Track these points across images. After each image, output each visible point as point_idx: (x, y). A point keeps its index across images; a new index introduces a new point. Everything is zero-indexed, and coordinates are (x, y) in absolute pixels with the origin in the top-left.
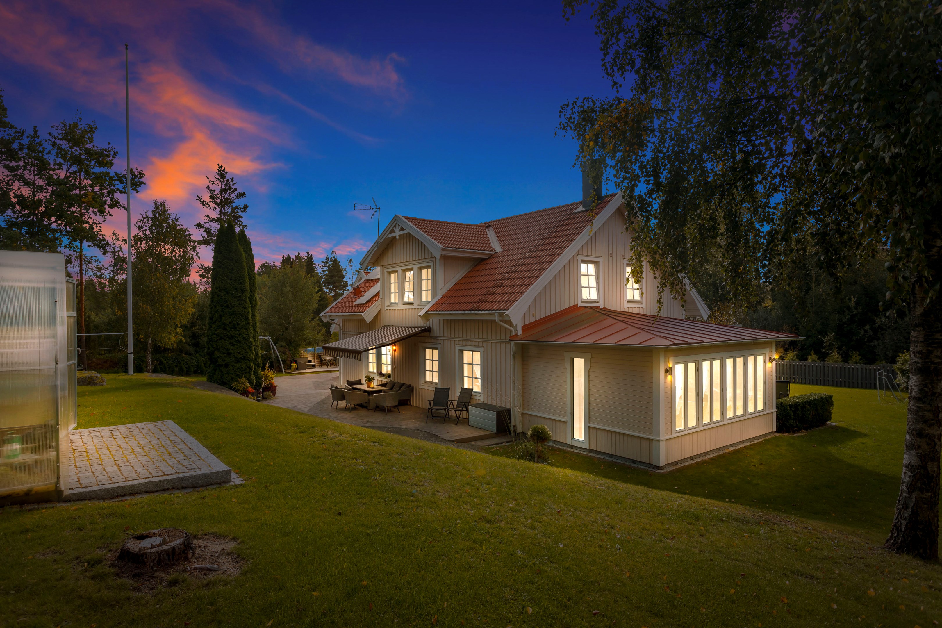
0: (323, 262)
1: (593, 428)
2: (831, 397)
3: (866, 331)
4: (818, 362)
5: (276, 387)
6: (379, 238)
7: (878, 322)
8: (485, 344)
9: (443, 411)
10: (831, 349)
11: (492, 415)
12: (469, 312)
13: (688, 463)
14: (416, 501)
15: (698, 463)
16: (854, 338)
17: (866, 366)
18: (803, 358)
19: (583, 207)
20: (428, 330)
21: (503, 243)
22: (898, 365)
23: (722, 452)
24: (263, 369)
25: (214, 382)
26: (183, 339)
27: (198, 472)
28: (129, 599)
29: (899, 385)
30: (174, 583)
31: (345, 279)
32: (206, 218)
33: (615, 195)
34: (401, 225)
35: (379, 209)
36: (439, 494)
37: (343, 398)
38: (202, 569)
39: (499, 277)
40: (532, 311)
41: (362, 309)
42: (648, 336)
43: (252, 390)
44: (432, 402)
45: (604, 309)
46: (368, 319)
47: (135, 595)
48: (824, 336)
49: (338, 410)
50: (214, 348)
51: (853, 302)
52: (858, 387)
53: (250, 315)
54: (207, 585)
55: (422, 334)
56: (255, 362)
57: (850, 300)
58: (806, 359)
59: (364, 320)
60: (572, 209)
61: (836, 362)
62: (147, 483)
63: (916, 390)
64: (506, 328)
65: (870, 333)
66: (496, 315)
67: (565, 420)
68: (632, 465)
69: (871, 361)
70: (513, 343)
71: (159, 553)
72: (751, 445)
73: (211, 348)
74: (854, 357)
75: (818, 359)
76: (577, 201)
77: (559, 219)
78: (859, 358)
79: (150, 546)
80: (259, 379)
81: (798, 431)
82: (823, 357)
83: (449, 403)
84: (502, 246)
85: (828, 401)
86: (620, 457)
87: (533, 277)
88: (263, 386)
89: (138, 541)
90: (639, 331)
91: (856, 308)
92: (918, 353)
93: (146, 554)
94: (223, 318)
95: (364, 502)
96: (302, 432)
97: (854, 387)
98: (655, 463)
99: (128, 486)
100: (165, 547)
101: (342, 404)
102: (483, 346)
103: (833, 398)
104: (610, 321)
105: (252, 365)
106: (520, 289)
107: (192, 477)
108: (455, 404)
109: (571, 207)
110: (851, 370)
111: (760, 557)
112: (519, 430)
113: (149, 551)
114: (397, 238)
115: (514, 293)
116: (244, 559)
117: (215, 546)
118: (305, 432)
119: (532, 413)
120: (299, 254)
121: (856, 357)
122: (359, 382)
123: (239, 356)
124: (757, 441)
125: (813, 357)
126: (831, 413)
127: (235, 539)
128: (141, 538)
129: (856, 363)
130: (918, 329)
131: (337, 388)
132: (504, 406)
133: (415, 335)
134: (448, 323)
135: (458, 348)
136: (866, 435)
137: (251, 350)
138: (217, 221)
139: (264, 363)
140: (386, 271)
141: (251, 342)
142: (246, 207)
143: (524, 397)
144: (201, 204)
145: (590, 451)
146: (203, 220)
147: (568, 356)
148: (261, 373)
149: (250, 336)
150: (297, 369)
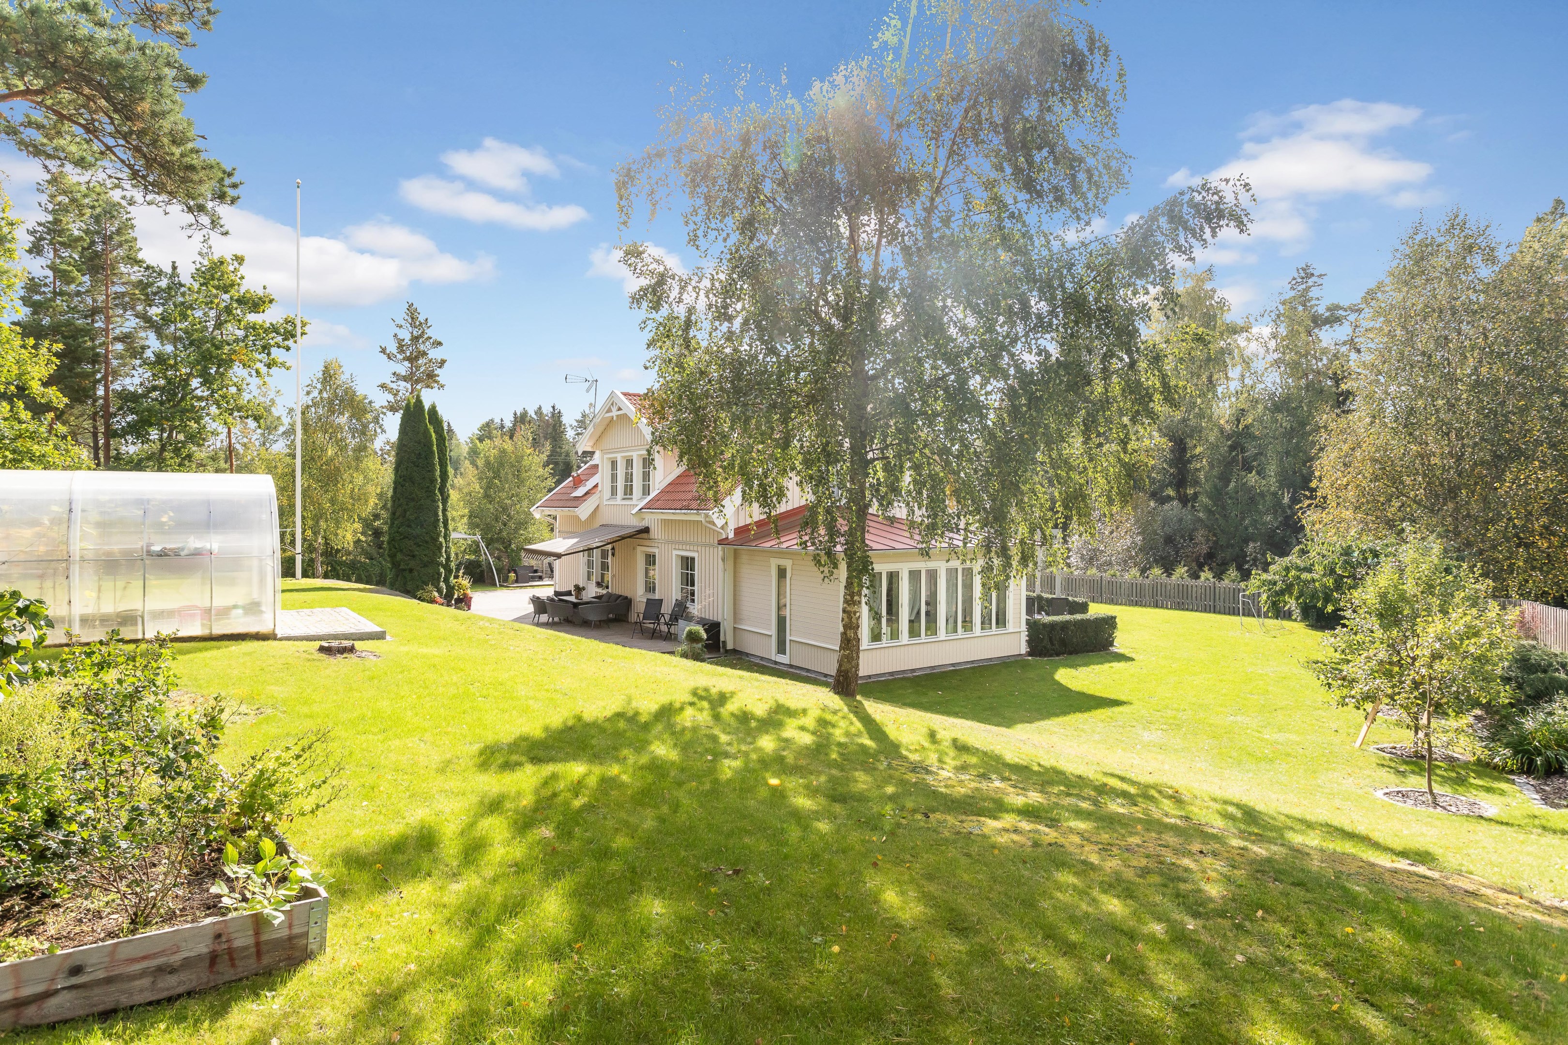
1: (793, 641)
2: (1115, 618)
5: (472, 600)
8: (699, 549)
9: (652, 626)
11: (704, 629)
12: (679, 511)
15: (895, 679)
20: (646, 530)
23: (935, 671)
24: (456, 577)
25: (396, 590)
26: (363, 538)
32: (392, 376)
34: (617, 403)
37: (546, 611)
41: (578, 503)
43: (441, 599)
44: (643, 615)
46: (585, 515)
49: (538, 625)
50: (395, 549)
53: (441, 510)
55: (638, 536)
56: (446, 567)
59: (577, 517)
61: (1180, 577)
64: (715, 531)
66: (703, 515)
67: (769, 633)
68: (823, 679)
70: (720, 547)
72: (980, 666)
73: (393, 550)
80: (450, 588)
81: (1057, 655)
83: (661, 616)
85: (1106, 623)
88: (455, 596)
94: (408, 513)
101: (544, 618)
102: (697, 551)
105: (442, 570)
108: (667, 617)
112: (730, 646)
114: (616, 417)
123: (426, 559)
124: (992, 663)
126: (1112, 638)
131: (538, 598)
132: (713, 618)
133: (631, 536)
134: (665, 522)
135: (675, 552)
136: (1133, 660)
137: (440, 552)
138: (405, 379)
139: (458, 570)
140: (606, 456)
141: (441, 543)
142: (443, 362)
143: (735, 609)
144: (385, 357)
145: (791, 666)
146: (387, 379)
147: (774, 563)
148: (452, 581)
149: (439, 535)
150: (517, 581)
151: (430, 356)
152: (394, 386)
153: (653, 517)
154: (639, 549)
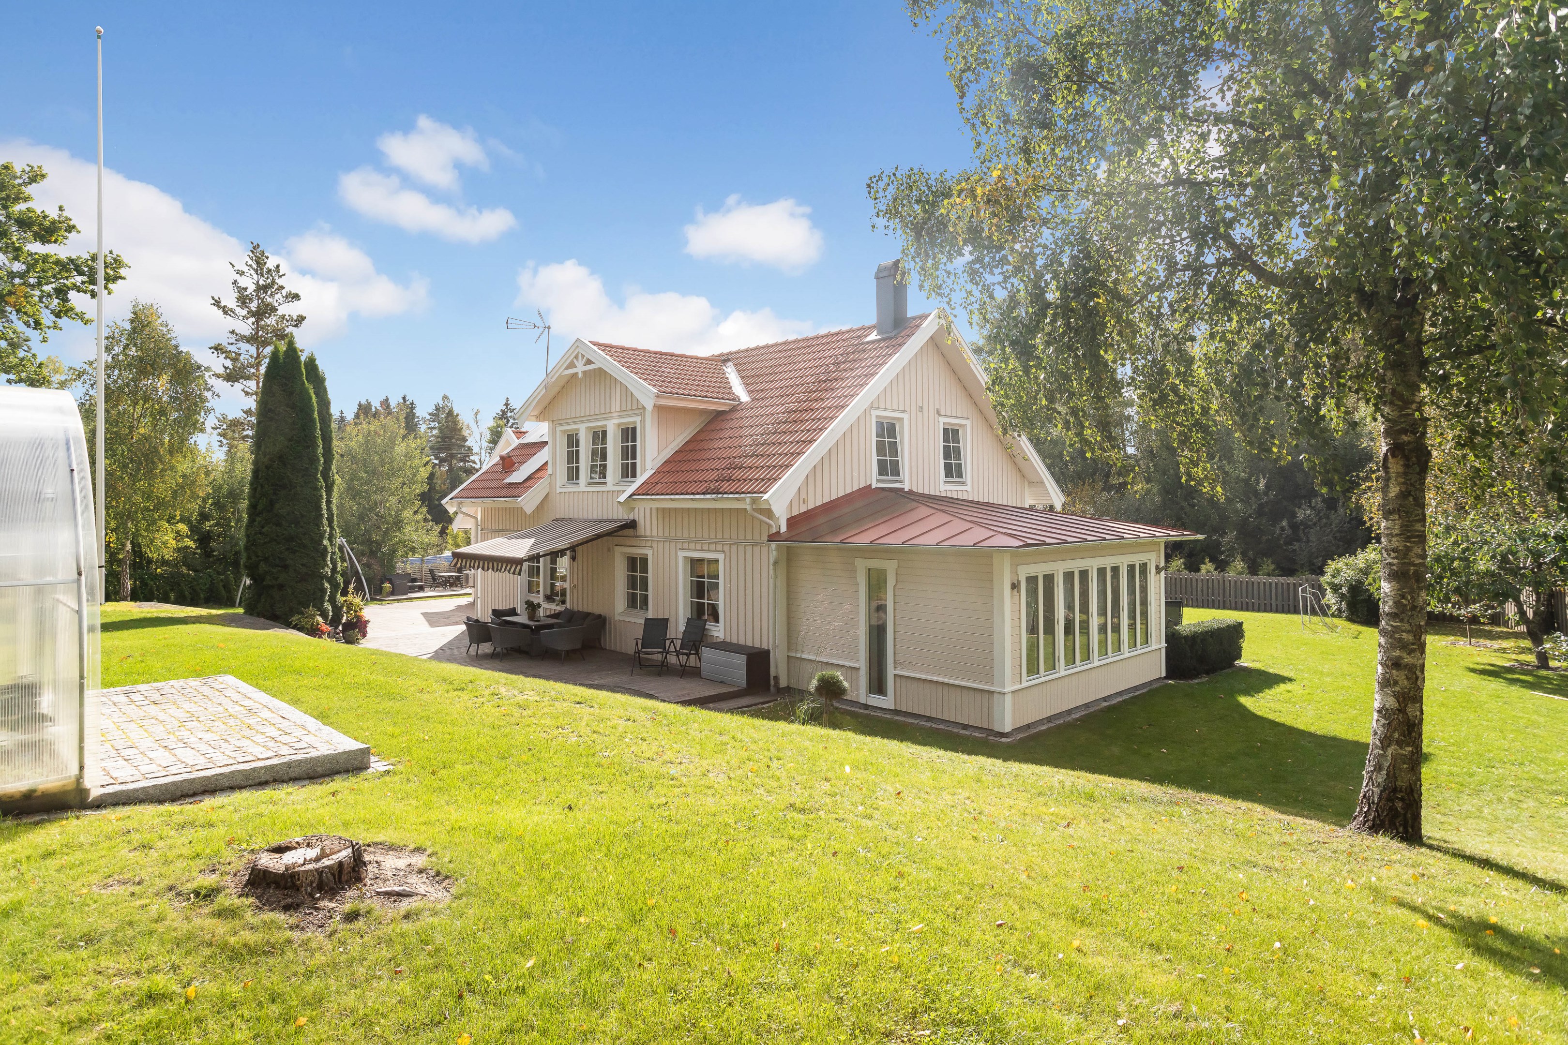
0: (430, 414)
1: (901, 676)
2: (1241, 624)
3: (1283, 529)
4: (1215, 573)
5: (367, 622)
6: (547, 375)
7: (1300, 515)
8: (726, 548)
9: (658, 656)
10: (1233, 556)
11: (741, 661)
12: (702, 496)
13: (1044, 728)
14: (680, 786)
15: (1059, 727)
16: (1264, 538)
17: (1282, 580)
18: (1193, 566)
19: (878, 334)
20: (632, 525)
21: (751, 388)
22: (1326, 579)
23: (1091, 710)
24: (345, 593)
25: (258, 615)
26: (192, 544)
27: (314, 754)
28: (289, 942)
29: (1329, 607)
30: (352, 917)
31: (467, 444)
32: (230, 335)
33: (927, 316)
34: (587, 356)
35: (549, 328)
36: (710, 775)
37: (487, 639)
38: (389, 894)
39: (749, 441)
40: (803, 495)
41: (516, 491)
42: (985, 533)
43: (326, 628)
44: (640, 642)
45: (911, 492)
46: (529, 509)
47: (296, 935)
48: (1222, 536)
50: (258, 556)
51: (1262, 484)
52: (1271, 611)
53: (324, 501)
54: (407, 916)
55: (620, 533)
56: (332, 580)
57: (1258, 481)
58: (1198, 570)
59: (521, 510)
60: (860, 337)
61: (1240, 573)
62: (232, 772)
63: (1391, 603)
64: (761, 521)
65: (1288, 531)
66: (748, 501)
67: (856, 665)
68: (963, 732)
69: (1289, 572)
70: (773, 545)
71: (320, 872)
72: (1132, 698)
73: (254, 558)
74: (1265, 566)
75: (1216, 570)
76: (867, 324)
77: (841, 351)
78: (1272, 567)
79: (301, 861)
80: (337, 610)
81: (1196, 676)
82: (1221, 566)
83: (668, 642)
84: (750, 392)
85: (1236, 630)
86: (943, 721)
87: (804, 442)
88: (344, 621)
89: (277, 856)
90: (972, 525)
91: (1266, 493)
92: (1393, 550)
93: (298, 873)
94: (277, 506)
95: (600, 789)
96: (457, 690)
97: (1265, 611)
98: (997, 728)
99: (199, 778)
100: (326, 862)
101: (486, 648)
102: (723, 551)
103: (1244, 627)
104: (923, 511)
105: (327, 585)
106: (784, 460)
107: (306, 761)
108: (677, 644)
109: (859, 333)
110: (1262, 586)
111: (1193, 846)
112: (783, 683)
113: (303, 868)
114: (580, 375)
115: (775, 467)
116: (447, 877)
117: (391, 862)
118: (463, 689)
119: (805, 656)
120: (387, 400)
121: (1268, 565)
122: (513, 612)
123: (302, 570)
124: (1140, 692)
125: (1207, 567)
126: (1240, 649)
127: (419, 850)
128: (280, 850)
129: (1268, 575)
130: (1392, 517)
131: (477, 621)
132: (757, 645)
133: (610, 534)
134: (665, 513)
135: (681, 554)
136: (1291, 680)
137: (325, 561)
138: (250, 340)
139: (347, 583)
140: (559, 429)
141: (325, 548)
142: (301, 319)
143: (789, 630)
144: (221, 312)
145: (896, 712)
146: (224, 340)
147: (862, 565)
148: (340, 599)
149: (322, 537)
150: (392, 593)
151: (280, 313)
152: (233, 348)
153: (649, 505)
154: (618, 550)
